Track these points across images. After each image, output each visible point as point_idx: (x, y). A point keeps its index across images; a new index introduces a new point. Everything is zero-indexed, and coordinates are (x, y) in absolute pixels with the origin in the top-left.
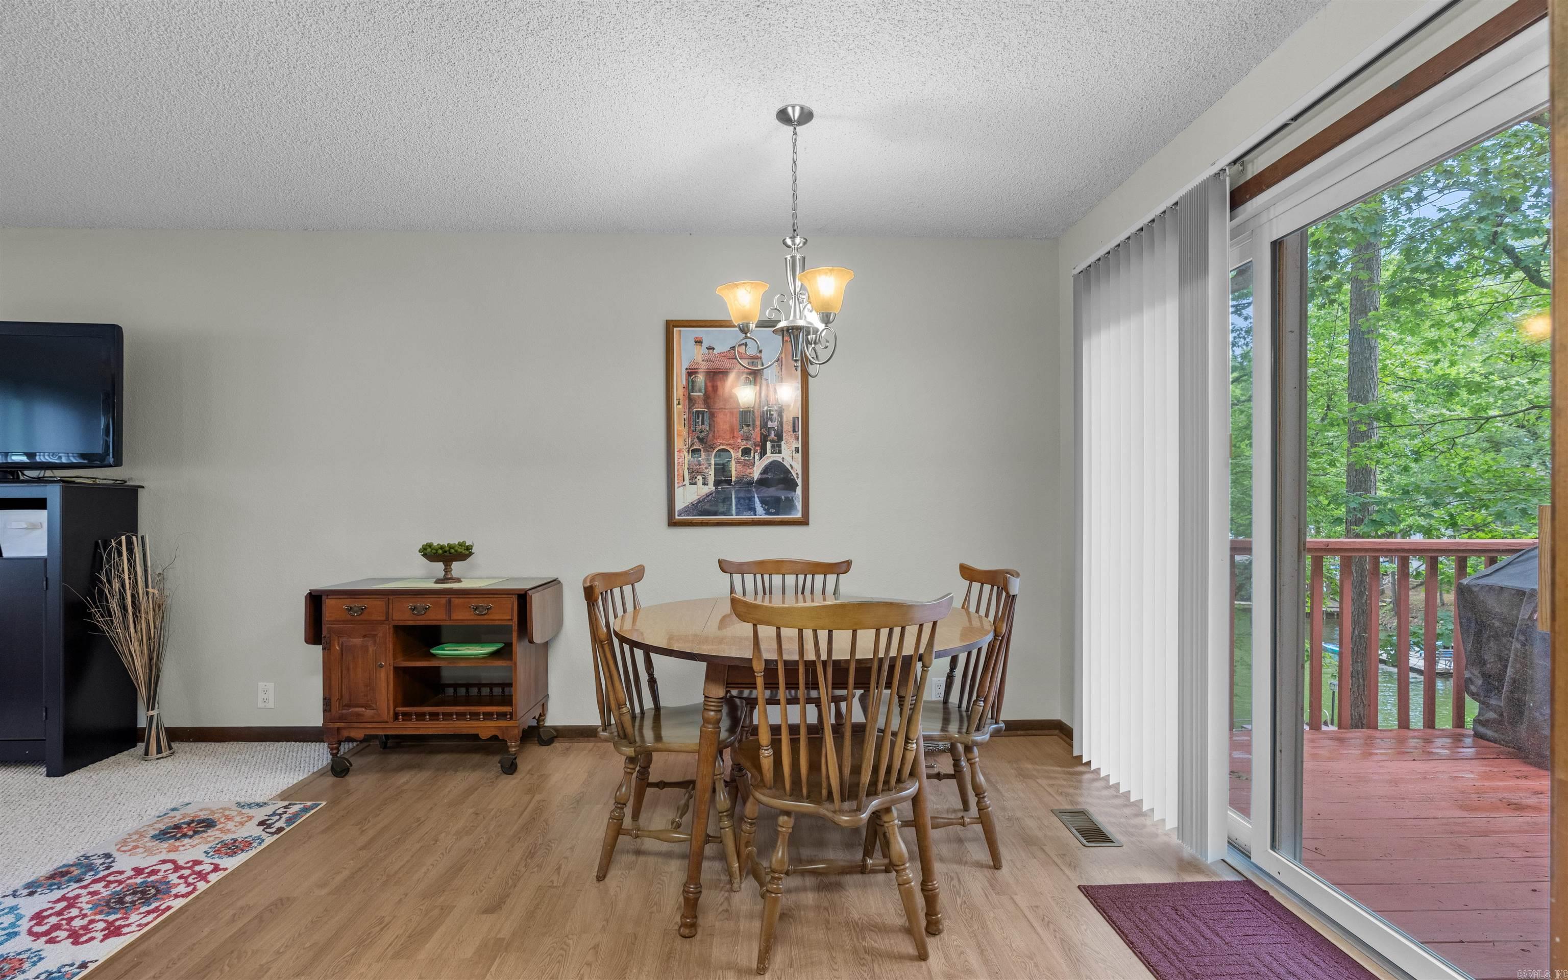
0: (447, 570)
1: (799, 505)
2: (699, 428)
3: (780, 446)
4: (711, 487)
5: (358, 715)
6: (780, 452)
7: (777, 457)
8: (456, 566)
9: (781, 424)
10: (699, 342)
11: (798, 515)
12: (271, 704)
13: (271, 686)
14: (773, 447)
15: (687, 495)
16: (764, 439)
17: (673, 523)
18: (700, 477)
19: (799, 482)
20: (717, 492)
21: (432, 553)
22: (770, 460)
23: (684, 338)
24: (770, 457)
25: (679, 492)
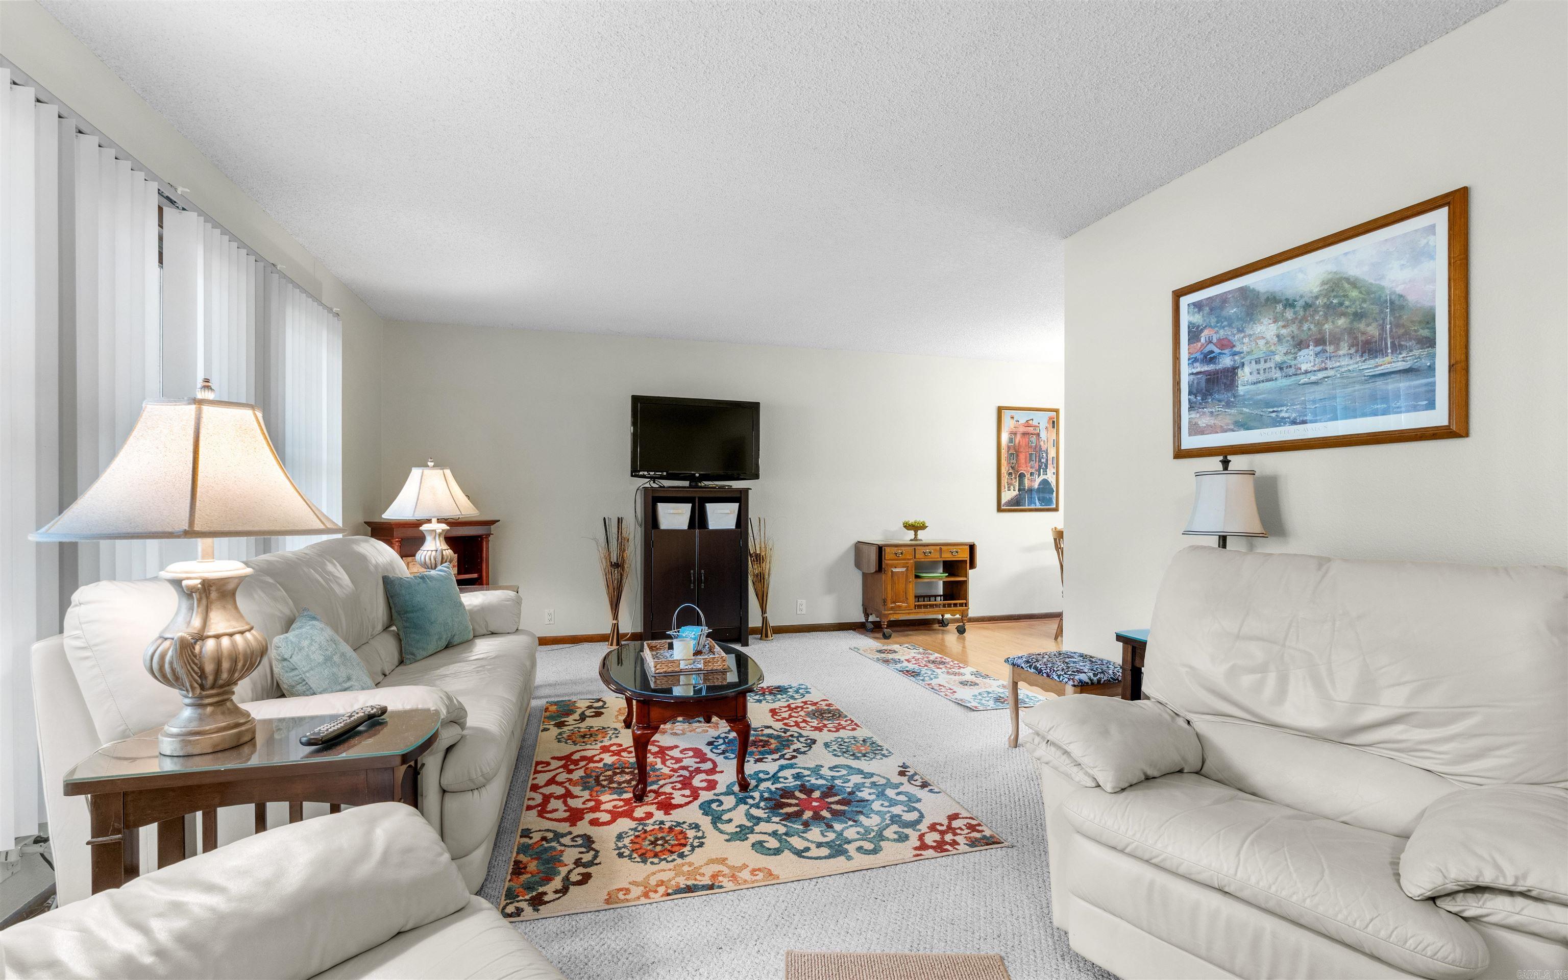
0: (916, 535)
1: (1055, 502)
2: (1012, 461)
3: (1046, 472)
4: (1017, 492)
5: (899, 607)
6: (1046, 474)
7: (1045, 477)
8: (919, 532)
9: (1047, 460)
10: (1012, 418)
11: (1054, 506)
12: (804, 612)
13: (804, 601)
14: (1043, 472)
15: (1007, 496)
16: (1040, 467)
17: (999, 510)
18: (1012, 487)
19: (1055, 489)
20: (1020, 494)
21: (908, 526)
22: (1042, 479)
23: (1006, 415)
24: (1042, 477)
25: (1003, 494)
